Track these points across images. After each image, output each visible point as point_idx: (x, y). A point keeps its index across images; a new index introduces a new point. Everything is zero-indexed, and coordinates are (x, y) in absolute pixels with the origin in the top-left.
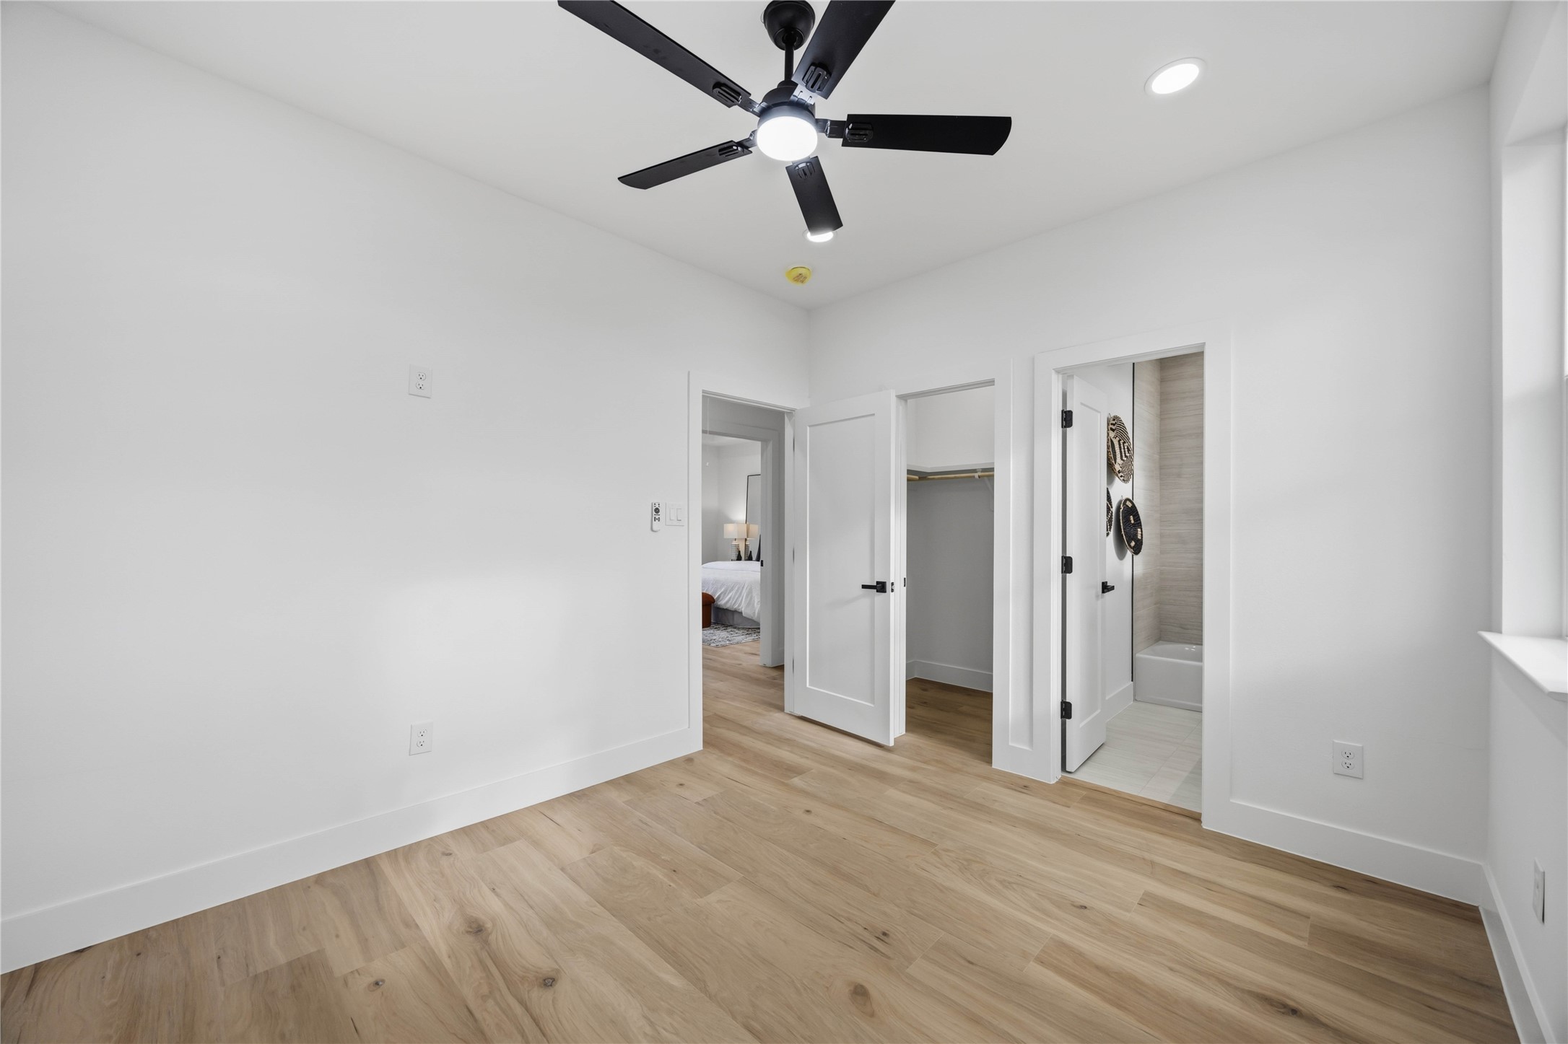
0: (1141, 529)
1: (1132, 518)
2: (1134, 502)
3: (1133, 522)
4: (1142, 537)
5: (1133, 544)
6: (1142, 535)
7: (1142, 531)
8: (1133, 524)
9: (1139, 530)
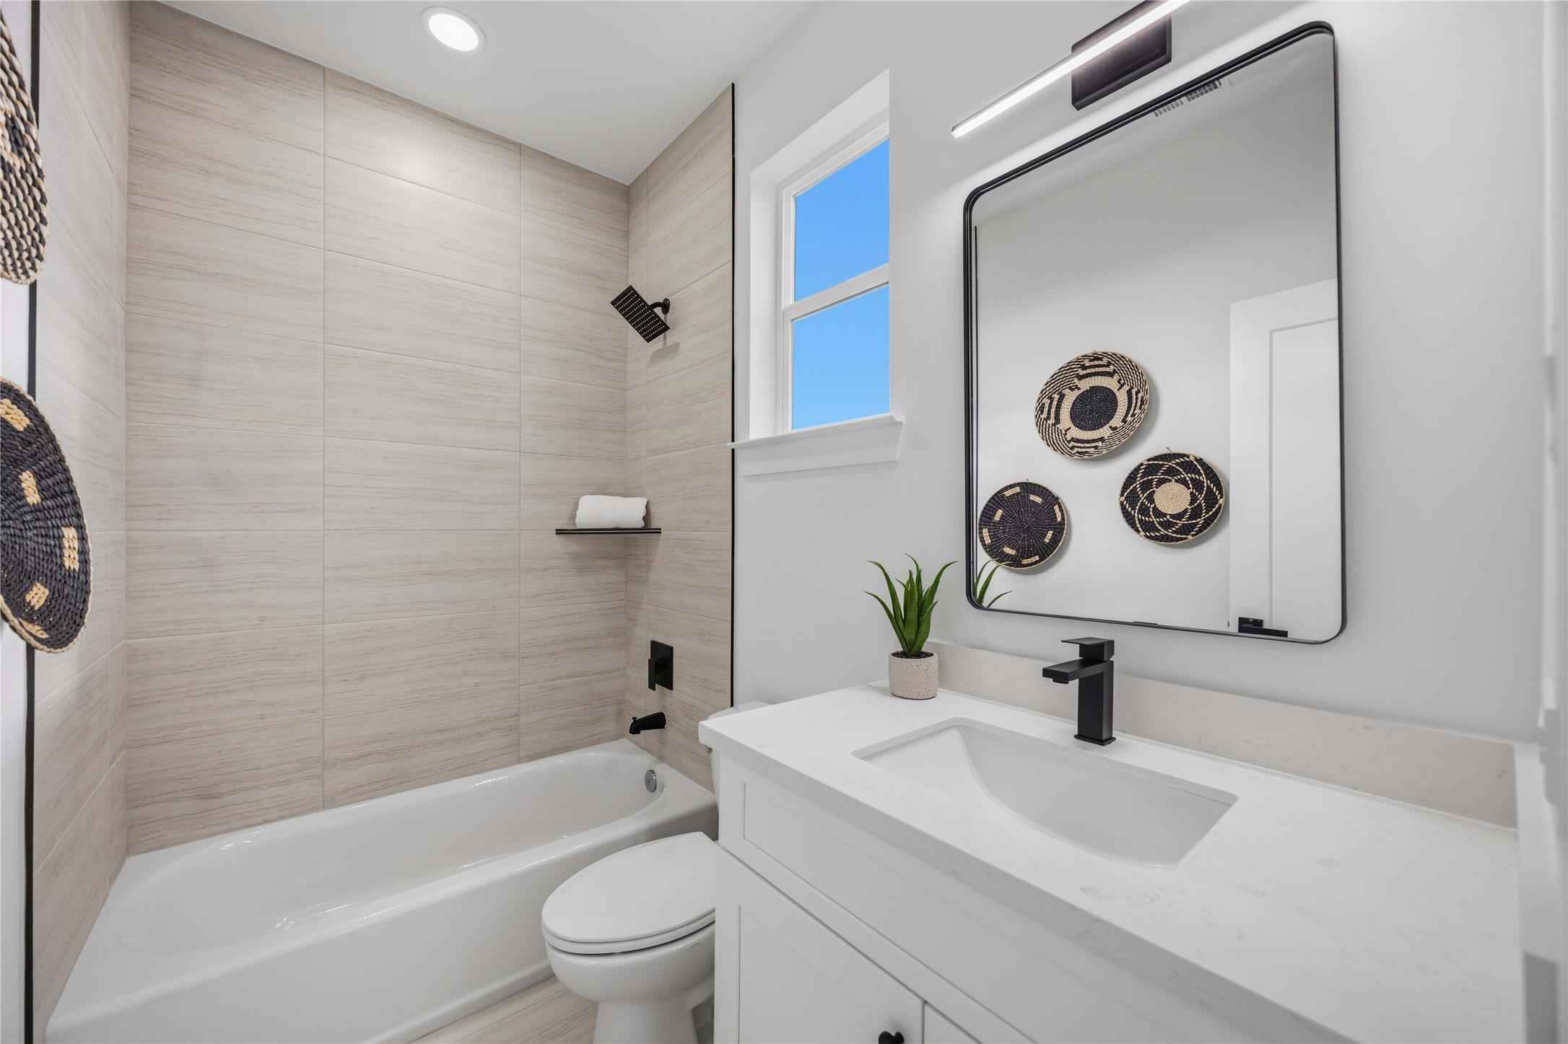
0: (80, 528)
1: (28, 481)
2: (41, 403)
3: (33, 498)
4: (85, 562)
5: (38, 595)
6: (83, 552)
7: (82, 538)
8: (36, 509)
9: (70, 533)
